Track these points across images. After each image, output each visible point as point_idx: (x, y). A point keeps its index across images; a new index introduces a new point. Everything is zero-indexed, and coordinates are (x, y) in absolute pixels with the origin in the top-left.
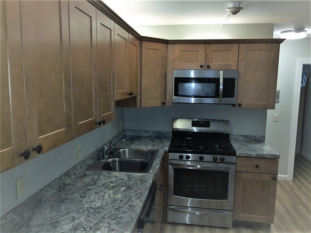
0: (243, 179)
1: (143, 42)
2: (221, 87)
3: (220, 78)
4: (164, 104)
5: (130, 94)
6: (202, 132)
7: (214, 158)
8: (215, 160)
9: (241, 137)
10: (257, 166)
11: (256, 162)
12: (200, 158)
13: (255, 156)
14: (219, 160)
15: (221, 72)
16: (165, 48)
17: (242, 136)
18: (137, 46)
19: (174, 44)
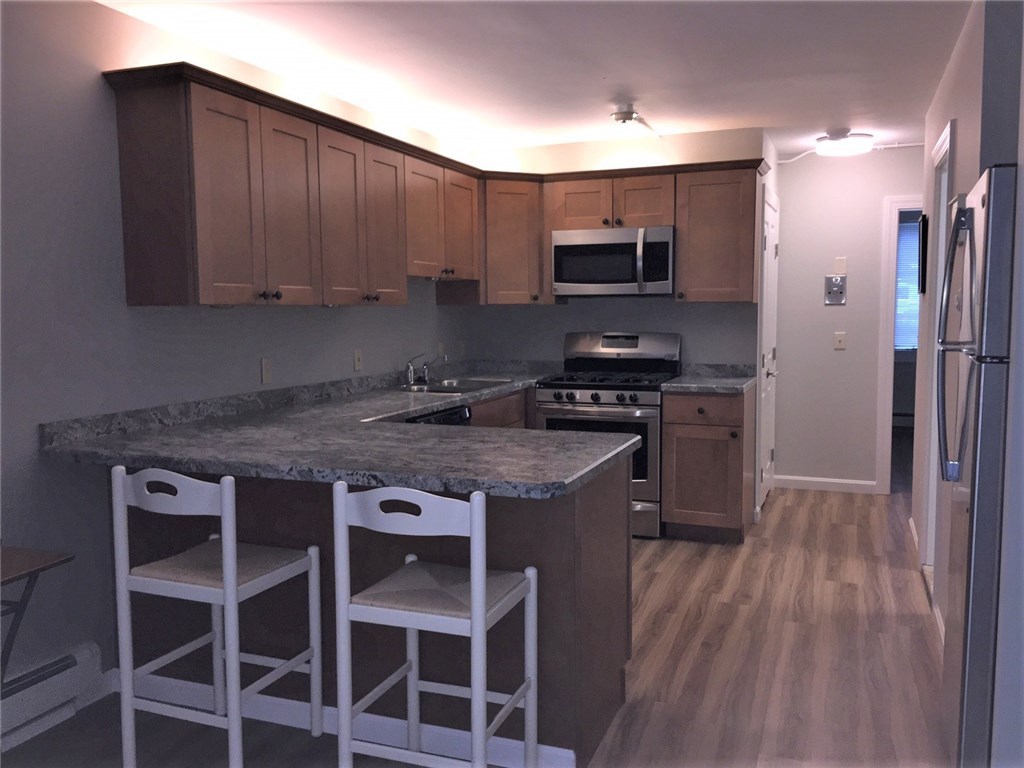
0: (678, 438)
1: (488, 181)
2: (640, 264)
3: (636, 244)
4: (536, 298)
5: (446, 271)
6: (622, 357)
7: (618, 397)
8: (621, 400)
9: (707, 368)
10: (701, 411)
11: (702, 403)
12: (592, 396)
13: (696, 391)
14: (628, 401)
15: (641, 231)
16: (537, 189)
17: (707, 365)
18: (471, 190)
19: (553, 181)
